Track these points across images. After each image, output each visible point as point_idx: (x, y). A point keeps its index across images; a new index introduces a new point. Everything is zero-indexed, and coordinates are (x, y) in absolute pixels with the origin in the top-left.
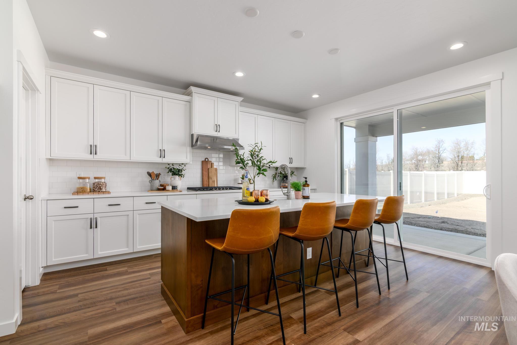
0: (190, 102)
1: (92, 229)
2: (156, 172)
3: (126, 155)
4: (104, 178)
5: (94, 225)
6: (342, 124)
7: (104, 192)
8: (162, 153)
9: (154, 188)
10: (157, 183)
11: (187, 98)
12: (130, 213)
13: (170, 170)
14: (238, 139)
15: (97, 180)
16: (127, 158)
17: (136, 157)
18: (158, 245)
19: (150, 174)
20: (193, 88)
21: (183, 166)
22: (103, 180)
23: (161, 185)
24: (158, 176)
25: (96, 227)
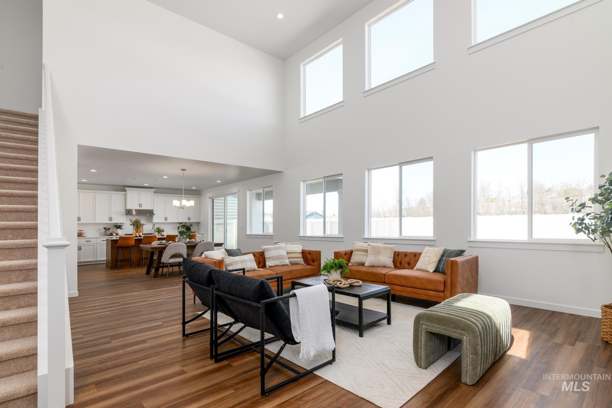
0: (126, 194)
1: (79, 251)
2: (108, 227)
3: (93, 220)
4: (83, 231)
5: (80, 249)
6: (213, 200)
7: (83, 237)
8: (111, 219)
9: (107, 235)
10: (108, 232)
11: (124, 193)
12: (95, 245)
13: (116, 226)
14: (153, 210)
15: (80, 232)
16: (94, 222)
17: (98, 221)
18: (105, 259)
19: (104, 228)
20: (127, 188)
21: (122, 224)
22: (83, 232)
23: (111, 233)
24: (109, 229)
25: (81, 250)
